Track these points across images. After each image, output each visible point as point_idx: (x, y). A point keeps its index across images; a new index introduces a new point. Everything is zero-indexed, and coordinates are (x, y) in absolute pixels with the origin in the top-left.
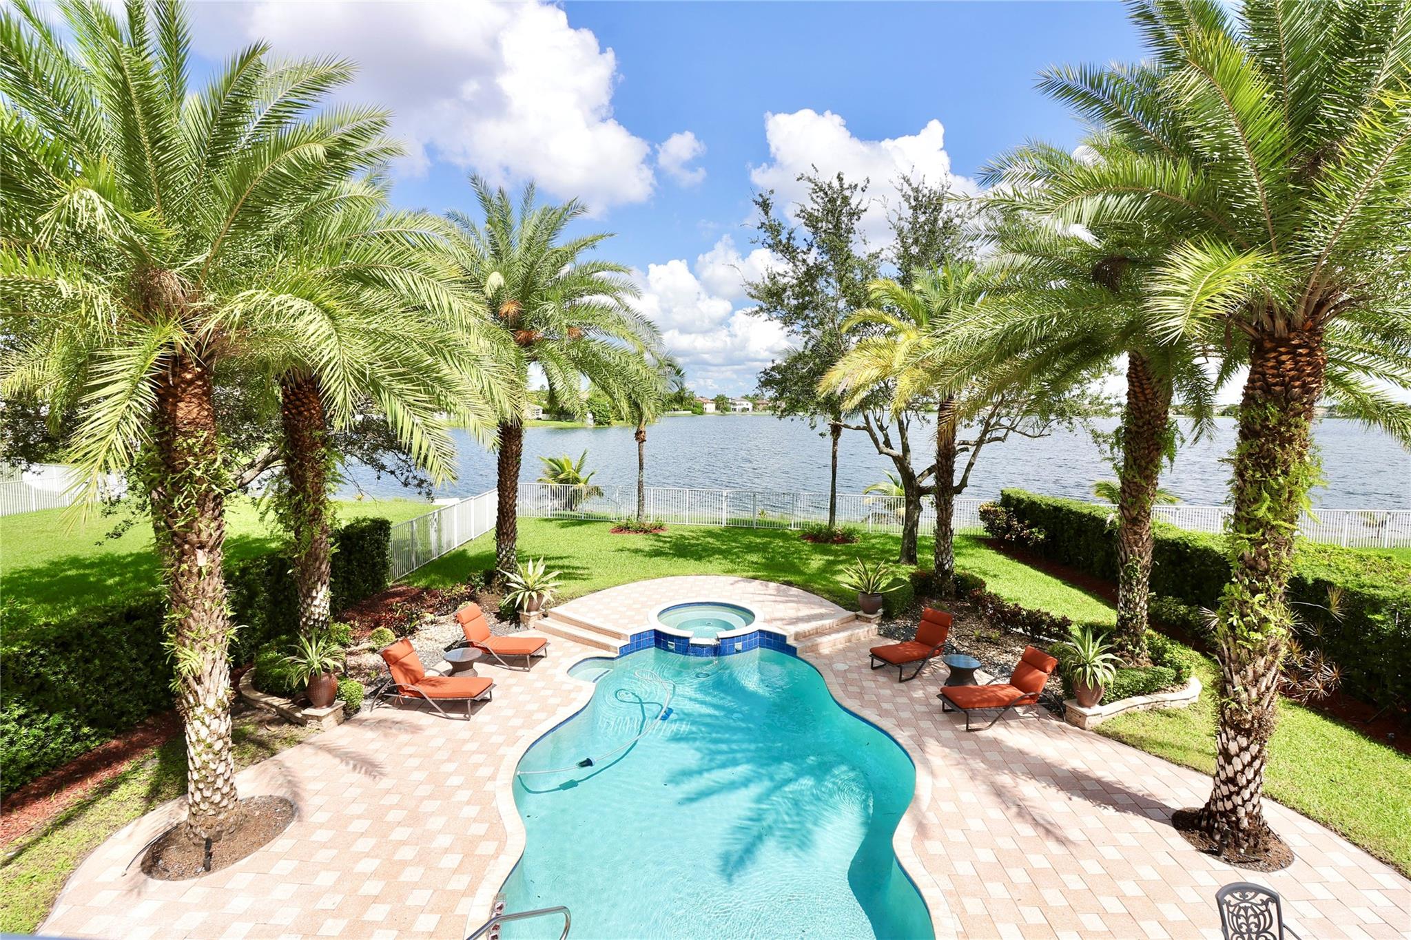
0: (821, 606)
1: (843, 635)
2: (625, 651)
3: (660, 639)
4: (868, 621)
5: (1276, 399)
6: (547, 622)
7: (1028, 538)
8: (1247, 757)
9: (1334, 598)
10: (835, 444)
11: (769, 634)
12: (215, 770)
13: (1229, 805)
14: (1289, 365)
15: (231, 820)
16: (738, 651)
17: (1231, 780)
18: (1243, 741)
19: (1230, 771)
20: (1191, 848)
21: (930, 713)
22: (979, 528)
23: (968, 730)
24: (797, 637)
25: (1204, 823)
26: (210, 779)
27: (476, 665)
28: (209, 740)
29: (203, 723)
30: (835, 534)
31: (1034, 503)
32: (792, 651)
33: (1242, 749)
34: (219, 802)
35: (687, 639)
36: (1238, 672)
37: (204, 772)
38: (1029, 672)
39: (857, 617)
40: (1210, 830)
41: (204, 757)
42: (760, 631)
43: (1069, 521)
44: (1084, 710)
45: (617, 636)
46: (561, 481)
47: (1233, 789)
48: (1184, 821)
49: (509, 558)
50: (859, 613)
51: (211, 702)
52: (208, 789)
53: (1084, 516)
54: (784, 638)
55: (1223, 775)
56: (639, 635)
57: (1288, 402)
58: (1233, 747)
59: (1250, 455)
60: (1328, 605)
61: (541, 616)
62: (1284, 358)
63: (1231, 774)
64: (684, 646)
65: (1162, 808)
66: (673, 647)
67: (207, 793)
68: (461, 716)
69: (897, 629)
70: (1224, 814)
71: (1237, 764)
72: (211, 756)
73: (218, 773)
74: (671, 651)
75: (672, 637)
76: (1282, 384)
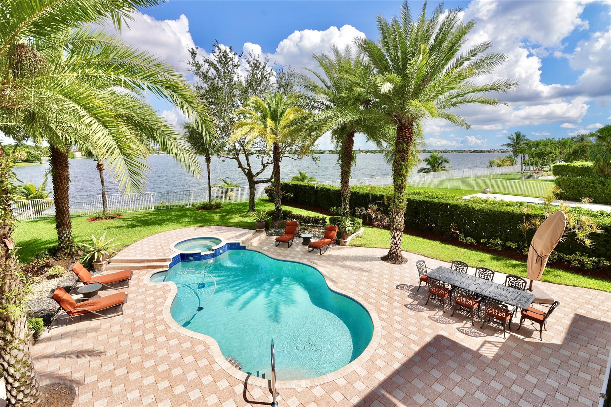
0: (241, 231)
1: (257, 238)
2: (171, 266)
3: (184, 258)
4: (262, 232)
5: (405, 142)
6: (111, 265)
7: (288, 197)
8: (399, 236)
9: (385, 198)
10: (208, 166)
11: (231, 244)
12: (30, 376)
13: (395, 250)
14: (408, 133)
15: (44, 401)
16: (221, 254)
17: (396, 244)
18: (398, 233)
19: (395, 241)
20: (390, 264)
21: (305, 254)
22: (265, 196)
23: (321, 254)
24: (243, 242)
25: (390, 257)
26: (28, 382)
27: (99, 292)
28: (24, 359)
29: (19, 350)
30: (213, 205)
31: (286, 184)
32: (244, 248)
33: (398, 235)
34: (36, 394)
35: (200, 253)
36: (397, 215)
37: (23, 380)
38: (331, 233)
39: (257, 231)
40: (392, 258)
41: (23, 370)
42: (227, 244)
43: (301, 189)
44: (345, 240)
45: (164, 260)
46: (32, 198)
47: (396, 246)
48: (384, 259)
49: (69, 238)
50: (257, 229)
51: (22, 336)
52: (28, 388)
53: (307, 186)
54: (239, 244)
55: (393, 243)
56: (175, 258)
57: (408, 143)
58: (396, 235)
59: (400, 157)
60: (384, 201)
61: (107, 263)
62: (407, 131)
63: (396, 242)
64: (198, 257)
65: (378, 258)
66: (193, 259)
67: (27, 392)
68: (115, 314)
69: (272, 233)
70: (394, 253)
71: (397, 239)
72: (27, 368)
73: (32, 377)
74: (192, 261)
75: (191, 255)
76: (406, 138)
